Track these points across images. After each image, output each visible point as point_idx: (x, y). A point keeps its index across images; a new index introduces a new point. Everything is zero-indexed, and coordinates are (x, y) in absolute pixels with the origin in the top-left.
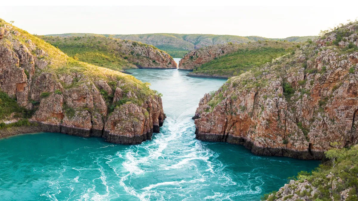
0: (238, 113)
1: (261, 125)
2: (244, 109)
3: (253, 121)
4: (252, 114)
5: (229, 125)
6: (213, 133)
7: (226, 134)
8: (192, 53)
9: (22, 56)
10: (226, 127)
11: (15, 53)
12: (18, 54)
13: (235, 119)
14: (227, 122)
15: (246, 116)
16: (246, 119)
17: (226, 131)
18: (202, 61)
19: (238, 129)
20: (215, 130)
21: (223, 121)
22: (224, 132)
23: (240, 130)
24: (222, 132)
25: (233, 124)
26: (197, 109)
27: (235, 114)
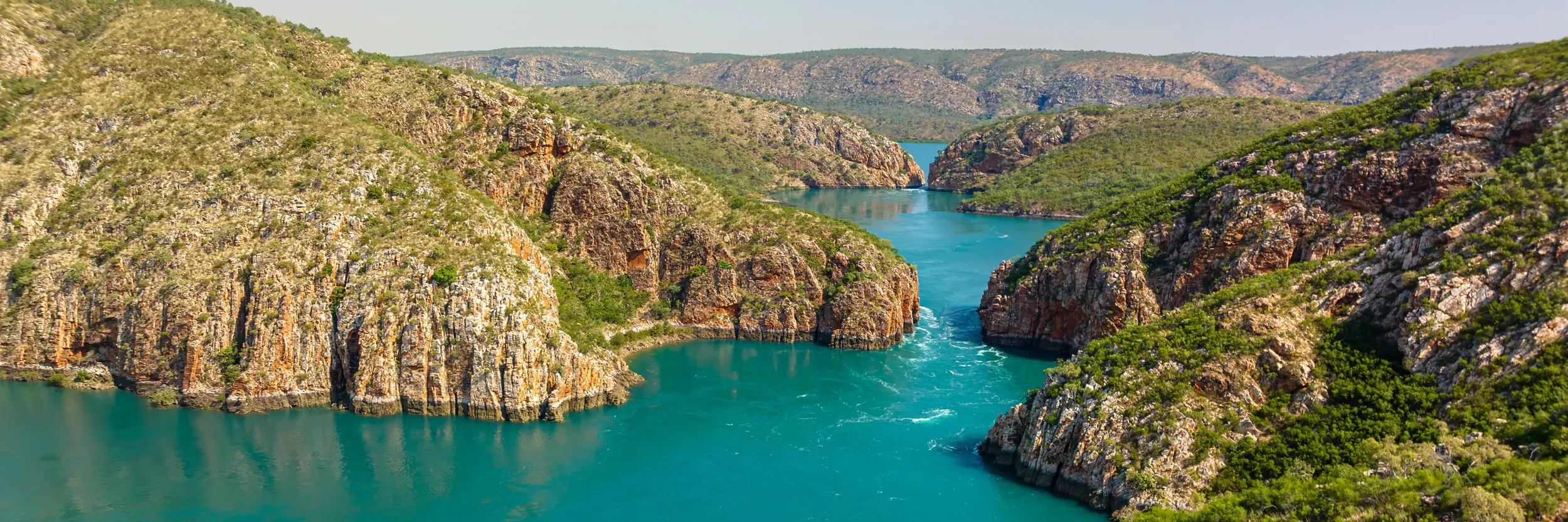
0: (1059, 298)
1: (1095, 317)
2: (1071, 289)
3: (1084, 311)
4: (1083, 300)
5: (1042, 319)
6: (1013, 335)
7: (1037, 336)
8: (971, 139)
9: (632, 194)
10: (1037, 322)
11: (615, 189)
12: (620, 188)
13: (1054, 308)
14: (1039, 314)
15: (1073, 302)
16: (1074, 306)
17: (1037, 331)
18: (998, 165)
19: (1059, 326)
20: (1018, 328)
21: (1030, 311)
22: (1034, 333)
23: (1062, 328)
24: (1029, 332)
25: (1051, 317)
26: (985, 292)
27: (1055, 299)
